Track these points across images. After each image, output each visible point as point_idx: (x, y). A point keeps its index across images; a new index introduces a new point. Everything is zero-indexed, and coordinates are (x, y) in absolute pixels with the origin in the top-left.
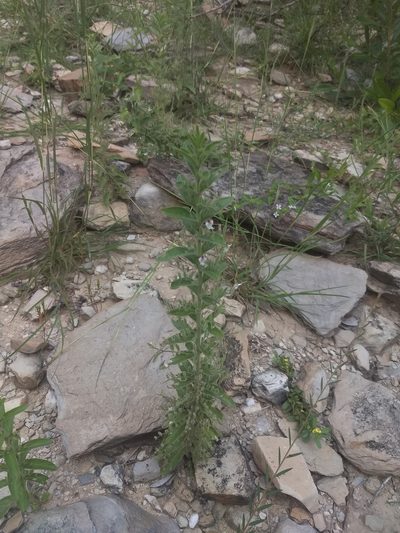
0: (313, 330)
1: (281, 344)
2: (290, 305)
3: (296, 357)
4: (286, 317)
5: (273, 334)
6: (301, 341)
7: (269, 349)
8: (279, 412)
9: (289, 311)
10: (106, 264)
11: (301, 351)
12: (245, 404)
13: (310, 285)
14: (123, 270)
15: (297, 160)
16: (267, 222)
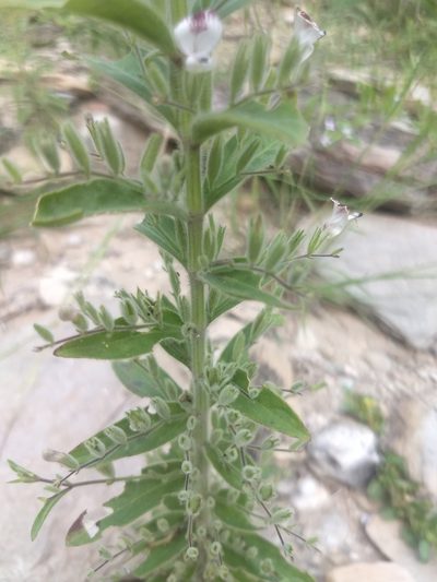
0: (401, 340)
1: (348, 369)
2: (355, 300)
3: (379, 391)
4: (349, 321)
5: (330, 351)
6: (382, 361)
7: (329, 381)
8: (363, 501)
9: (354, 309)
10: (33, 248)
11: (385, 378)
12: (298, 492)
13: (386, 264)
14: (61, 256)
15: (333, 82)
16: (306, 162)
